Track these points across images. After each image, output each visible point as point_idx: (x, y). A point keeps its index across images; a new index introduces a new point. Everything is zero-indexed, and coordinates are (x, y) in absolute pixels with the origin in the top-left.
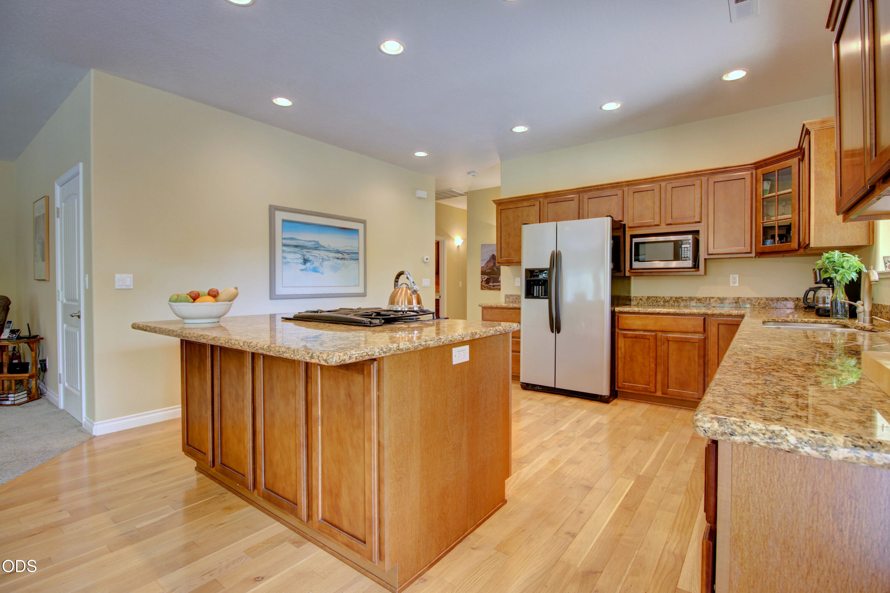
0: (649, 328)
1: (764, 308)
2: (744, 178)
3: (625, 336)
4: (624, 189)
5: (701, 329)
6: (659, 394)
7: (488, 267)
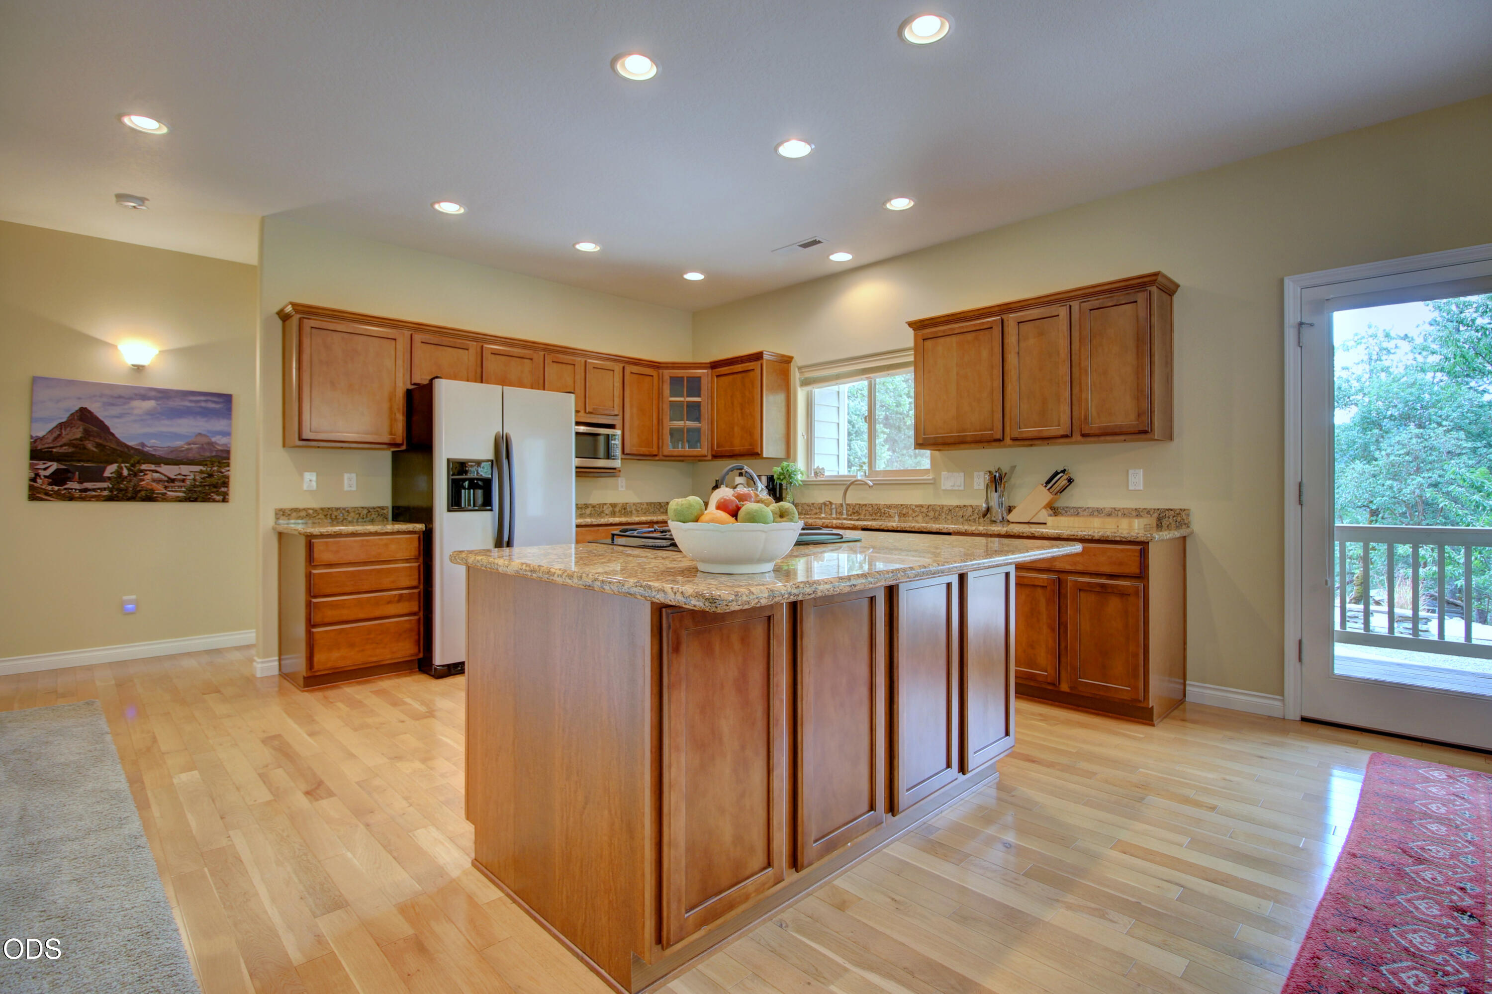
2: (653, 375)
7: (64, 441)
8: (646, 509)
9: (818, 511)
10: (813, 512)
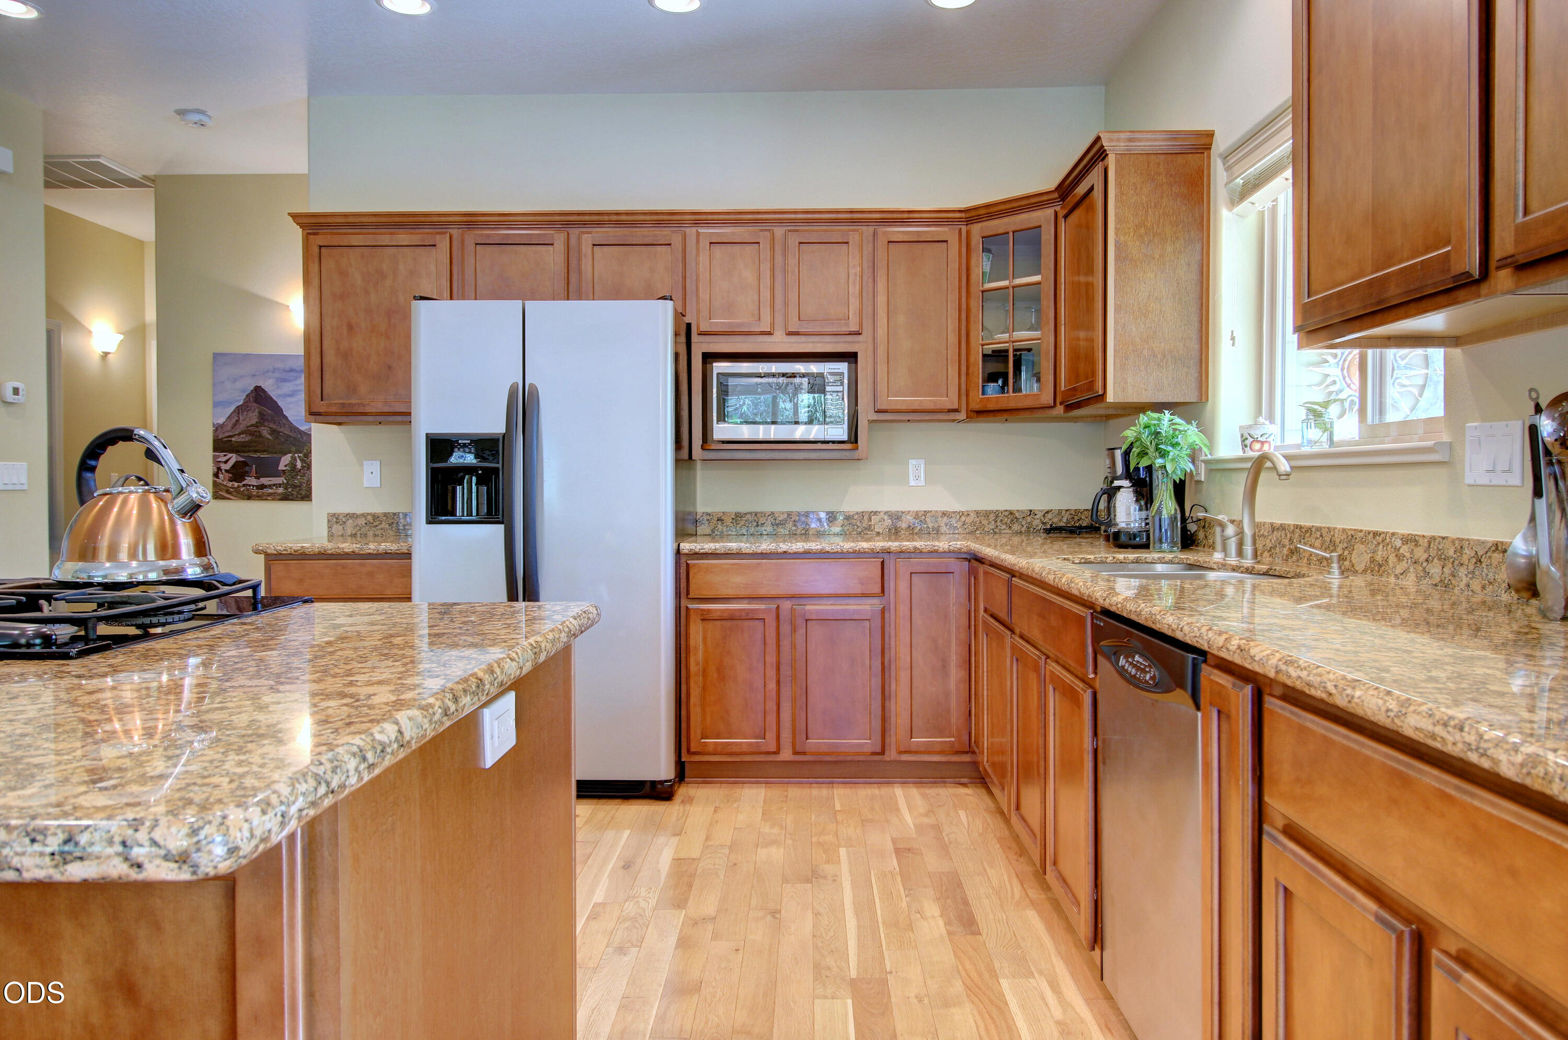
0: (762, 592)
1: (972, 533)
2: (946, 241)
3: (706, 617)
4: (688, 230)
5: (877, 589)
6: (786, 755)
7: (242, 427)
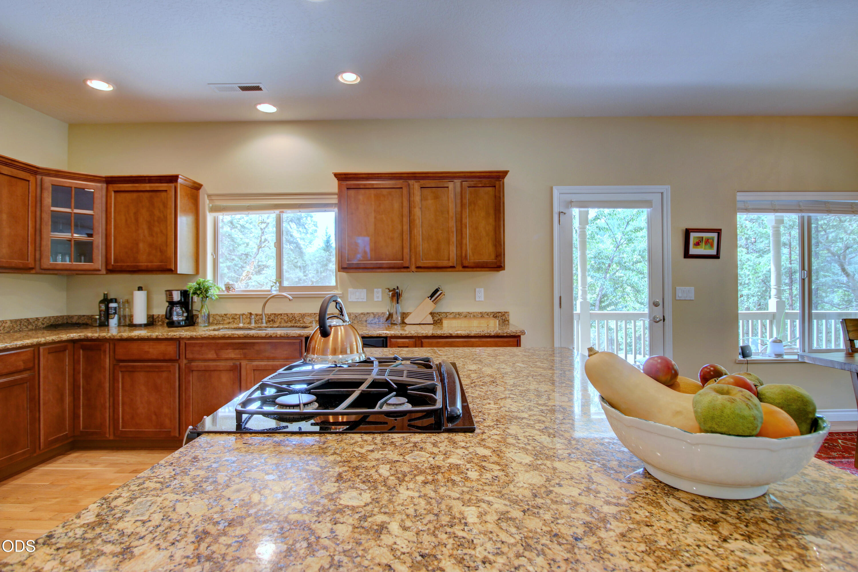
1: (8, 332)
2: (28, 181)
8: (9, 327)
9: (231, 320)
10: (225, 322)
